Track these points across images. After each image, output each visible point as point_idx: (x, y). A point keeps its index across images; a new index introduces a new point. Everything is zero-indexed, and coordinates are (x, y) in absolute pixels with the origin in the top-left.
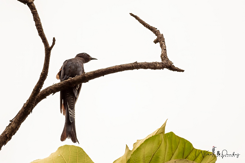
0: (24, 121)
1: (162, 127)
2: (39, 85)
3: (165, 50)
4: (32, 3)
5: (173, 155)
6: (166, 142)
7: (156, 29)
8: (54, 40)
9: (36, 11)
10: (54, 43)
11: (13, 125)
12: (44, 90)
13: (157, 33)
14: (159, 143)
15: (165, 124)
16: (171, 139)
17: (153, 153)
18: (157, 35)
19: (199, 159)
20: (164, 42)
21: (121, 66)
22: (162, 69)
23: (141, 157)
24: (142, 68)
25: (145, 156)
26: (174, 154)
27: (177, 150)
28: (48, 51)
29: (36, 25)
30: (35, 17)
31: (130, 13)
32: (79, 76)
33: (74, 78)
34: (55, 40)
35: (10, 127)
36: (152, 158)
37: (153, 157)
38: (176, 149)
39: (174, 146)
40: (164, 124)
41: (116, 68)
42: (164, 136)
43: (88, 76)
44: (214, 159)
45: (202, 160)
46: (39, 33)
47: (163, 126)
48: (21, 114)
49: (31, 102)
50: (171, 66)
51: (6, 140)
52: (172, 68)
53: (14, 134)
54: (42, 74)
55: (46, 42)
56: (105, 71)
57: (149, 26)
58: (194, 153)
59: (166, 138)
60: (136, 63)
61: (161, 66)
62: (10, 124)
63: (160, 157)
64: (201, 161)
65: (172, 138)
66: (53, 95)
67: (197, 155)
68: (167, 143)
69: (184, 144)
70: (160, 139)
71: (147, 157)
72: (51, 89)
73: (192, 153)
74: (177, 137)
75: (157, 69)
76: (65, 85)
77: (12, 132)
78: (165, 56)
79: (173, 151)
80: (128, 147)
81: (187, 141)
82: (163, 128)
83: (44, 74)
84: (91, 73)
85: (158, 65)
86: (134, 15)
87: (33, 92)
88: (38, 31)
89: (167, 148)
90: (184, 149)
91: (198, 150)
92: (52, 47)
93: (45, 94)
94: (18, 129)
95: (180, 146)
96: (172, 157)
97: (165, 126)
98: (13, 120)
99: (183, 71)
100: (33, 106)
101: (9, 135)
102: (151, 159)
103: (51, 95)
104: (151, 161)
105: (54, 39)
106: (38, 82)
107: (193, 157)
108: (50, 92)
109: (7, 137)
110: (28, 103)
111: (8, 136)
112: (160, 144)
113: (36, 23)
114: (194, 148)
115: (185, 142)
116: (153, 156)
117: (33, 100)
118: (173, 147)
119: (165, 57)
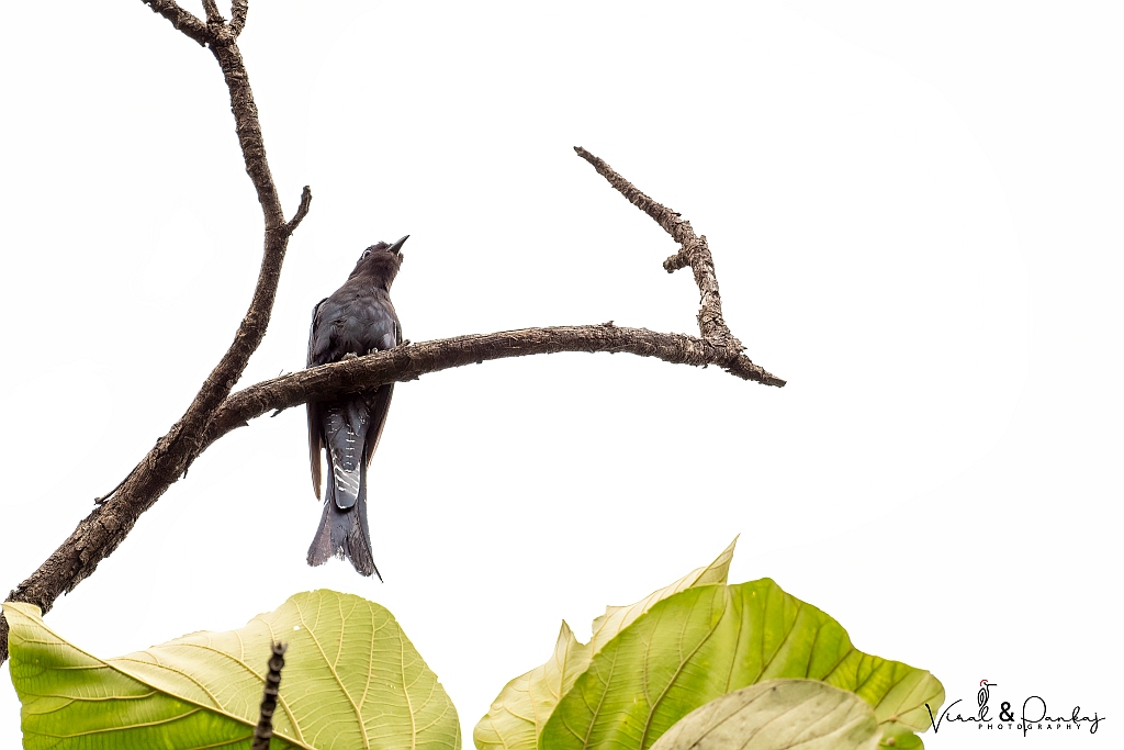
0: (150, 505)
1: (716, 565)
2: (230, 369)
3: (716, 293)
4: (231, 41)
5: (765, 669)
6: (739, 616)
7: (679, 215)
8: (306, 196)
9: (246, 77)
10: (303, 210)
11: (109, 518)
12: (241, 394)
13: (680, 230)
14: (710, 619)
15: (729, 553)
16: (763, 606)
17: (684, 657)
18: (678, 238)
19: (870, 691)
20: (712, 265)
21: (551, 331)
22: (701, 367)
23: (635, 668)
24: (628, 349)
25: (652, 667)
26: (770, 668)
27: (784, 652)
28: (278, 236)
29: (238, 132)
30: (238, 99)
31: (575, 148)
32: (383, 352)
33: (364, 357)
34: (310, 197)
35: (95, 524)
36: (677, 678)
37: (681, 671)
38: (780, 647)
39: (771, 633)
40: (724, 553)
41: (531, 337)
42: (734, 592)
43: (421, 355)
44: (933, 697)
45: (883, 698)
46: (248, 163)
47: (722, 558)
48: (143, 478)
49: (188, 435)
50: (737, 357)
51: (76, 574)
52: (738, 365)
53: (107, 555)
54: (243, 324)
55: (274, 202)
56: (489, 344)
57: (648, 203)
58: (853, 668)
59: (742, 598)
60: (609, 325)
61: (702, 353)
62: (96, 513)
63: (712, 674)
64: (881, 701)
65: (766, 602)
66: (274, 415)
67: (863, 676)
68: (745, 622)
69: (814, 631)
70: (717, 604)
71: (657, 670)
72: (269, 393)
73: (846, 669)
74: (787, 599)
75: (686, 362)
76: (325, 383)
77: (102, 544)
78: (714, 319)
79: (766, 656)
80: (570, 631)
81: (829, 619)
82: (722, 569)
83: (253, 324)
84: (434, 347)
85: (691, 349)
86: (592, 156)
87: (200, 393)
88: (246, 156)
89: (741, 640)
90: (812, 651)
91: (871, 659)
92: (295, 222)
93: (244, 408)
94: (123, 537)
95: (799, 639)
96: (761, 676)
97: (729, 561)
98: (109, 498)
99: (781, 383)
100: (195, 448)
101: (90, 554)
102: (674, 681)
103: (266, 416)
104: (674, 688)
105: (307, 190)
106: (227, 356)
107: (848, 682)
108: (265, 404)
109: (80, 563)
110: (179, 435)
111: (84, 557)
112: (713, 625)
113: (239, 124)
114: (852, 650)
115: (819, 621)
116: (683, 667)
117: (198, 428)
118: (768, 638)
119: (716, 322)
